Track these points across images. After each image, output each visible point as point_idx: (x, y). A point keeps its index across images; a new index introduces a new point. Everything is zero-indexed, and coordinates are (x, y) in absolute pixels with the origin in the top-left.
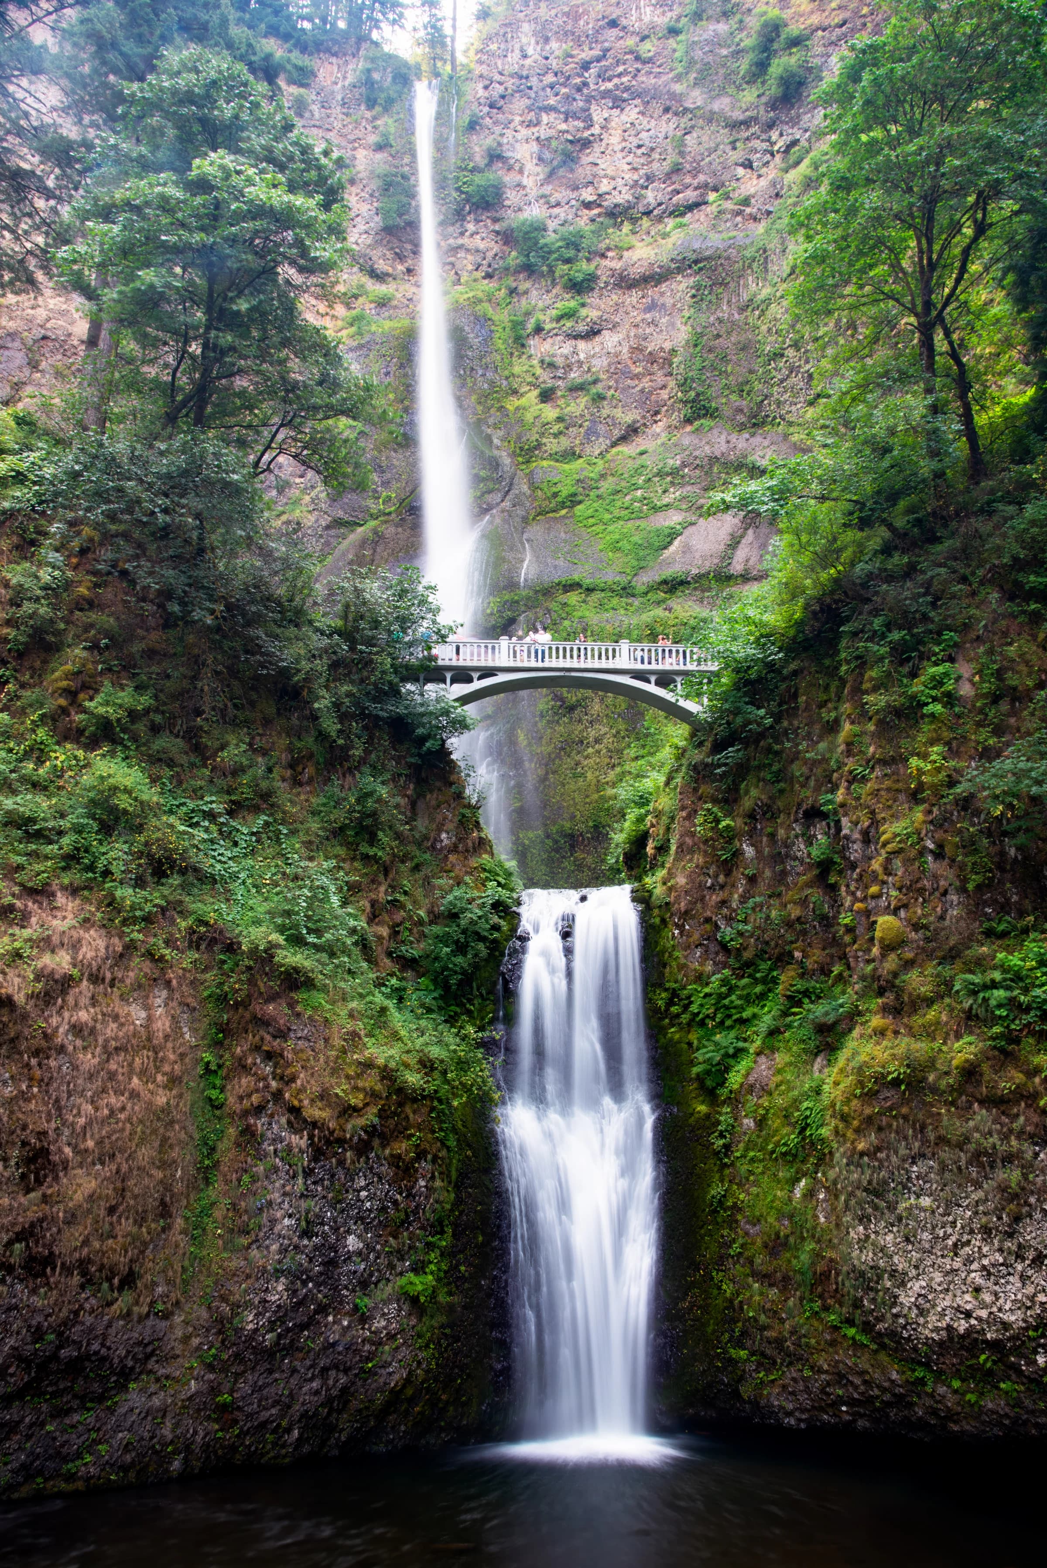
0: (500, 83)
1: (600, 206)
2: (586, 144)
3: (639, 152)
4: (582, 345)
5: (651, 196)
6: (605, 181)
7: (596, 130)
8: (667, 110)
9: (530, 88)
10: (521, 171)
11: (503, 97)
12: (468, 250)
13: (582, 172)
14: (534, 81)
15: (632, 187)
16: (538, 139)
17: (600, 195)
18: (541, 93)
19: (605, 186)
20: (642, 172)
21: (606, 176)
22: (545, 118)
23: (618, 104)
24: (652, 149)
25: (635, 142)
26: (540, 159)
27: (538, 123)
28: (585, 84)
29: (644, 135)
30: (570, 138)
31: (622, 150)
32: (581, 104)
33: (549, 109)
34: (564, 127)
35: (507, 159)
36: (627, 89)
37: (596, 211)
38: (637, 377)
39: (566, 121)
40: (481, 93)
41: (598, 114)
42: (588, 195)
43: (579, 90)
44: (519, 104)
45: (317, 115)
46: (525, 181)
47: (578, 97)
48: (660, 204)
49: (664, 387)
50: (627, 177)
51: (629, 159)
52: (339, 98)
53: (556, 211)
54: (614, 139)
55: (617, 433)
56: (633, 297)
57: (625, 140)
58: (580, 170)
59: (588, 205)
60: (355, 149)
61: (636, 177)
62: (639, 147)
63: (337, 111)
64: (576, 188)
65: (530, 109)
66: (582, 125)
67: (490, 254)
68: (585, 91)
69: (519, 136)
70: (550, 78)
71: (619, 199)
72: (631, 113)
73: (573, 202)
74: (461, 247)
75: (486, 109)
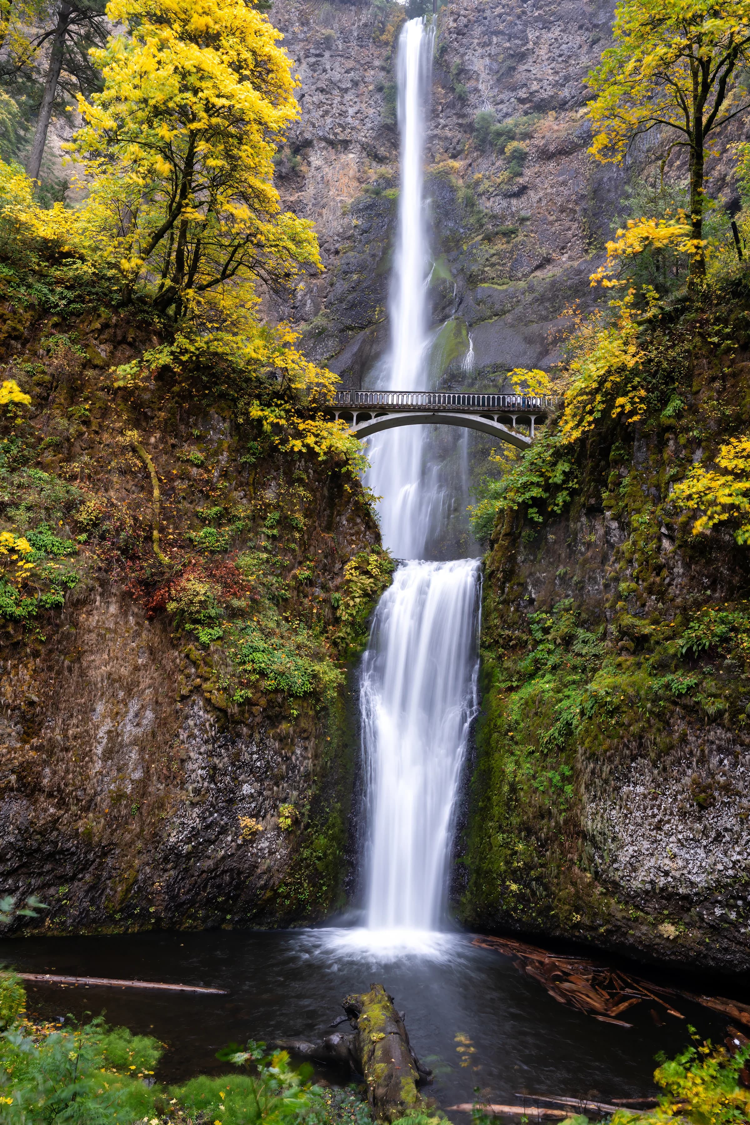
0: (465, 16)
1: (531, 101)
2: (522, 57)
3: (560, 59)
4: (514, 201)
5: (565, 93)
6: (535, 83)
7: (530, 46)
8: (581, 27)
9: (485, 18)
10: (477, 80)
11: (466, 26)
12: (440, 138)
13: (520, 76)
14: (488, 13)
15: (554, 86)
16: (490, 55)
17: (531, 93)
18: (493, 22)
19: (535, 86)
20: (561, 74)
21: (536, 79)
22: (495, 40)
23: (547, 26)
24: (569, 57)
25: (557, 52)
26: (491, 69)
27: (490, 44)
28: (524, 13)
29: (564, 47)
30: (512, 52)
31: (548, 59)
32: (520, 27)
33: (497, 33)
34: (508, 45)
35: (469, 70)
36: (553, 14)
37: (527, 106)
38: (551, 223)
39: (509, 40)
40: (452, 25)
41: (532, 35)
42: (522, 94)
43: (519, 17)
44: (477, 30)
45: (340, 47)
46: (480, 87)
47: (518, 22)
48: (573, 97)
49: (569, 229)
50: (551, 78)
51: (553, 65)
52: (356, 34)
53: (500, 106)
54: (543, 52)
55: (536, 263)
56: (551, 165)
57: (550, 51)
58: (518, 76)
59: (522, 101)
60: (366, 70)
61: (557, 78)
62: (560, 56)
63: (354, 43)
64: (514, 89)
65: (484, 33)
66: (520, 42)
67: (455, 140)
68: (524, 18)
69: (477, 54)
70: (499, 10)
71: (545, 95)
72: (556, 32)
73: (513, 100)
74: (436, 135)
75: (454, 36)
